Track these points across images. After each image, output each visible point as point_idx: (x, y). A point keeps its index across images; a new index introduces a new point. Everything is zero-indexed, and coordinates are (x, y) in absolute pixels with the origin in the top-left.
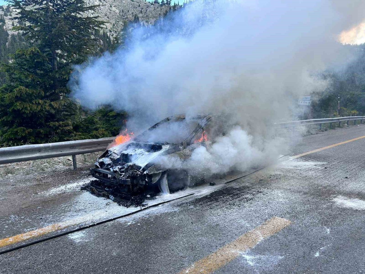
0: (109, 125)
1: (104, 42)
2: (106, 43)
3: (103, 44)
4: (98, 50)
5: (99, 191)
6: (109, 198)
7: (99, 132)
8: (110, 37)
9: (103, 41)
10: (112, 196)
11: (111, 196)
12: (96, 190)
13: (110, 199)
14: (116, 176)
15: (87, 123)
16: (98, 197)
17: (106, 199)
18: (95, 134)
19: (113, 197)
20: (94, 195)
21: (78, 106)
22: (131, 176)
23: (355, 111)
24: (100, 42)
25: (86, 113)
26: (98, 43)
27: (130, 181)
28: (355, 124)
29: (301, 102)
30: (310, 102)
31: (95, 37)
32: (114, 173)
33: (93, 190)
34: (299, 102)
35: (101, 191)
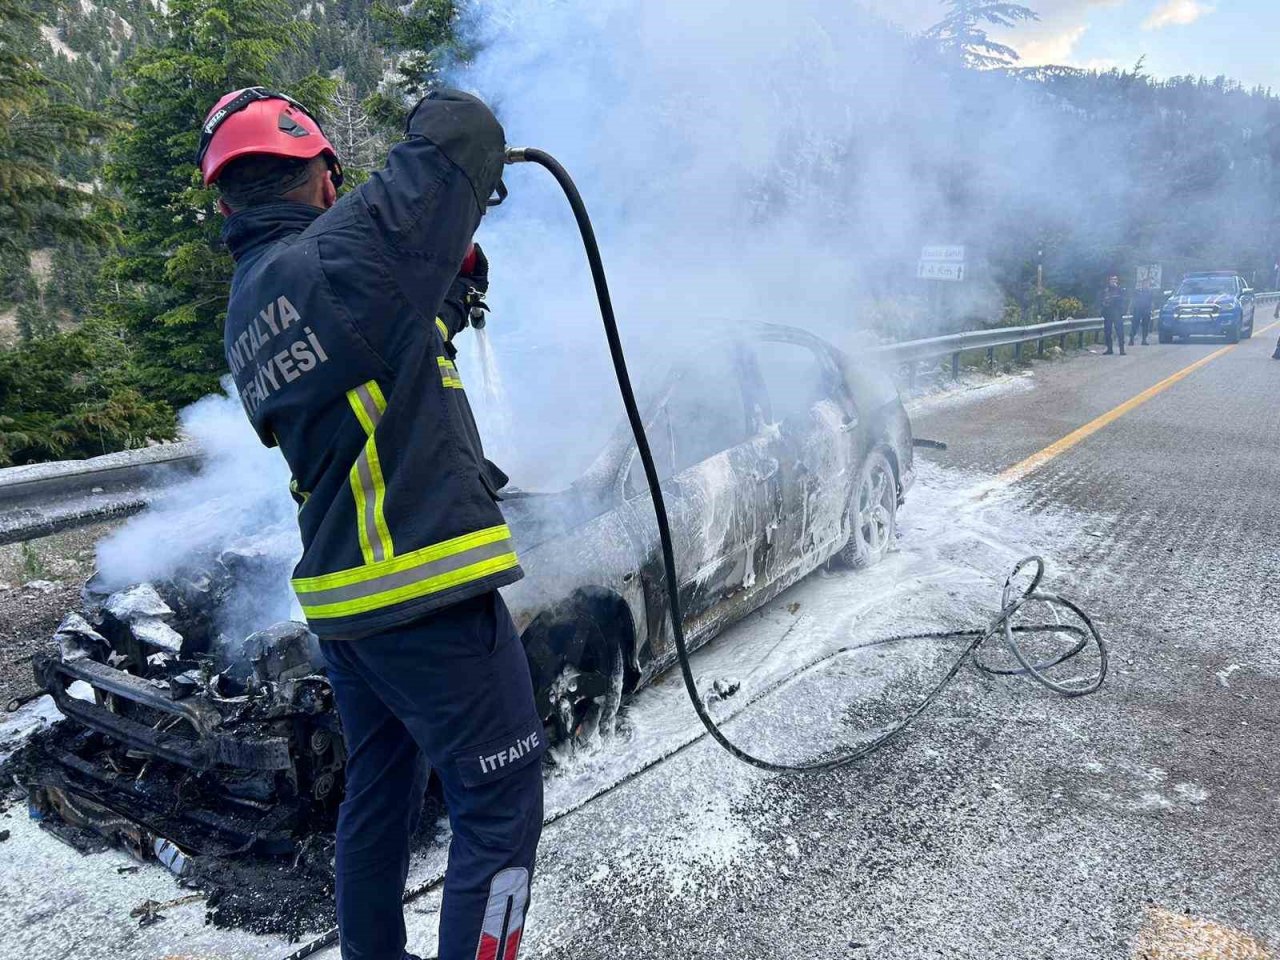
0: (164, 366)
1: (136, 30)
2: (145, 33)
3: (132, 37)
4: (112, 61)
5: (86, 811)
6: (149, 856)
7: (106, 407)
8: (159, 8)
9: (131, 23)
10: (174, 848)
11: (166, 846)
12: (72, 801)
13: (163, 865)
14: (194, 716)
16: (83, 850)
17: (133, 870)
18: (87, 421)
19: (182, 856)
20: (58, 835)
21: (42, 285)
22: (288, 711)
23: (1072, 302)
24: (119, 26)
25: (77, 311)
26: (111, 30)
27: (285, 749)
28: (1081, 346)
29: (928, 267)
30: (963, 269)
31: (96, 8)
32: (181, 698)
33: (51, 798)
34: (922, 268)
35: (100, 808)
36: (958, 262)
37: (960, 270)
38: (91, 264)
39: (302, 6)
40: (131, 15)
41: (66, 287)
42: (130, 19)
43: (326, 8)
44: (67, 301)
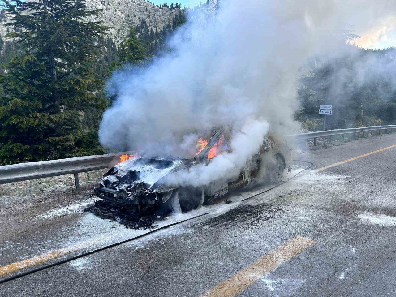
1: (108, 49)
2: (111, 50)
3: (107, 52)
4: (102, 58)
5: (104, 213)
6: (115, 220)
8: (115, 43)
10: (118, 218)
11: (117, 218)
12: (101, 211)
13: (117, 221)
14: (122, 195)
15: (90, 138)
16: (103, 219)
17: (112, 221)
18: (99, 150)
19: (120, 219)
20: (99, 217)
21: (81, 119)
22: (139, 195)
23: (379, 121)
24: (104, 49)
25: (90, 127)
26: (102, 50)
27: (138, 201)
28: (379, 134)
29: (322, 111)
30: (332, 111)
31: (98, 44)
32: (121, 192)
33: (98, 211)
34: (320, 111)
35: (106, 212)
36: (330, 109)
37: (331, 112)
38: (94, 114)
39: (153, 41)
40: (107, 45)
41: (87, 120)
42: (107, 46)
43: (159, 41)
44: (87, 124)
